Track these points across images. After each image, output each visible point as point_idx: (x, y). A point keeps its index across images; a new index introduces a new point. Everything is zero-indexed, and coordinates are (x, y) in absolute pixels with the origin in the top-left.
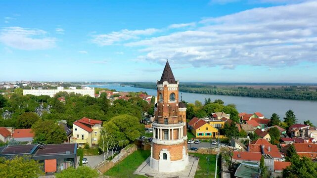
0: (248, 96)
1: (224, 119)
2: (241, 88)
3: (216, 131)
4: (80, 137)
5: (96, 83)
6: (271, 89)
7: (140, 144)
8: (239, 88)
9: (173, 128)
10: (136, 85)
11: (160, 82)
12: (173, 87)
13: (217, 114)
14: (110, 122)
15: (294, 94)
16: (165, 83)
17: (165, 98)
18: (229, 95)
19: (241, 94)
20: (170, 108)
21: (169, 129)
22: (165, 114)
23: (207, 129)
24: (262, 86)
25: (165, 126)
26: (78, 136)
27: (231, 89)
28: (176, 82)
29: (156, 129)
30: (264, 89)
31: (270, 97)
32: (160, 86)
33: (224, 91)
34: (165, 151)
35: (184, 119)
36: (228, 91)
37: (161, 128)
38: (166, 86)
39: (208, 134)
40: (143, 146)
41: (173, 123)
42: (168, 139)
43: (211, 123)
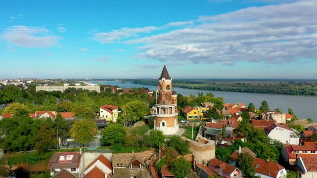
0: (245, 91)
1: (209, 107)
2: (240, 84)
3: (202, 114)
4: (105, 117)
5: (97, 79)
6: (268, 85)
7: (147, 121)
8: (237, 84)
9: (168, 107)
10: (136, 81)
11: (160, 79)
12: (168, 82)
13: (206, 103)
14: (127, 105)
15: (289, 90)
16: (163, 79)
17: (163, 88)
18: (227, 91)
19: (238, 89)
20: (166, 95)
21: (166, 107)
22: (163, 98)
23: (195, 113)
24: (259, 83)
25: (164, 106)
26: (103, 116)
27: (230, 85)
28: (170, 79)
29: (158, 108)
30: (262, 85)
31: (266, 93)
32: (160, 81)
33: (222, 88)
34: (163, 121)
35: (176, 102)
36: (227, 87)
37: (161, 107)
38: (164, 81)
39: (196, 117)
40: (149, 122)
41: (168, 104)
42: (165, 114)
43: (199, 109)
